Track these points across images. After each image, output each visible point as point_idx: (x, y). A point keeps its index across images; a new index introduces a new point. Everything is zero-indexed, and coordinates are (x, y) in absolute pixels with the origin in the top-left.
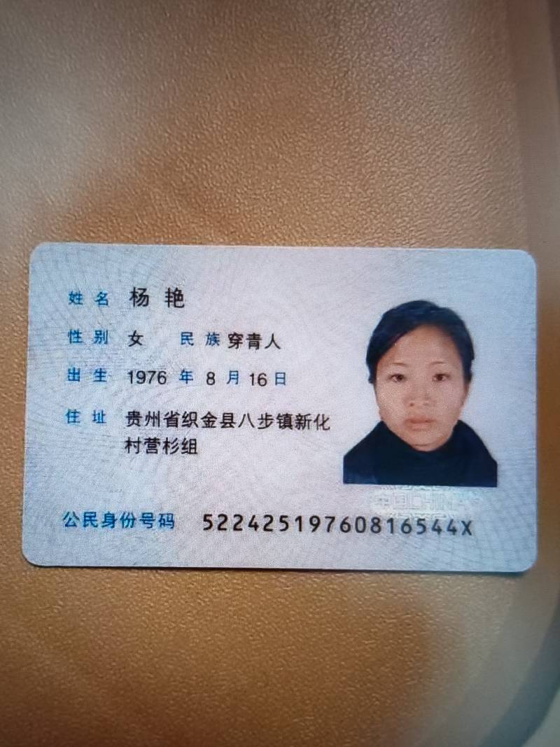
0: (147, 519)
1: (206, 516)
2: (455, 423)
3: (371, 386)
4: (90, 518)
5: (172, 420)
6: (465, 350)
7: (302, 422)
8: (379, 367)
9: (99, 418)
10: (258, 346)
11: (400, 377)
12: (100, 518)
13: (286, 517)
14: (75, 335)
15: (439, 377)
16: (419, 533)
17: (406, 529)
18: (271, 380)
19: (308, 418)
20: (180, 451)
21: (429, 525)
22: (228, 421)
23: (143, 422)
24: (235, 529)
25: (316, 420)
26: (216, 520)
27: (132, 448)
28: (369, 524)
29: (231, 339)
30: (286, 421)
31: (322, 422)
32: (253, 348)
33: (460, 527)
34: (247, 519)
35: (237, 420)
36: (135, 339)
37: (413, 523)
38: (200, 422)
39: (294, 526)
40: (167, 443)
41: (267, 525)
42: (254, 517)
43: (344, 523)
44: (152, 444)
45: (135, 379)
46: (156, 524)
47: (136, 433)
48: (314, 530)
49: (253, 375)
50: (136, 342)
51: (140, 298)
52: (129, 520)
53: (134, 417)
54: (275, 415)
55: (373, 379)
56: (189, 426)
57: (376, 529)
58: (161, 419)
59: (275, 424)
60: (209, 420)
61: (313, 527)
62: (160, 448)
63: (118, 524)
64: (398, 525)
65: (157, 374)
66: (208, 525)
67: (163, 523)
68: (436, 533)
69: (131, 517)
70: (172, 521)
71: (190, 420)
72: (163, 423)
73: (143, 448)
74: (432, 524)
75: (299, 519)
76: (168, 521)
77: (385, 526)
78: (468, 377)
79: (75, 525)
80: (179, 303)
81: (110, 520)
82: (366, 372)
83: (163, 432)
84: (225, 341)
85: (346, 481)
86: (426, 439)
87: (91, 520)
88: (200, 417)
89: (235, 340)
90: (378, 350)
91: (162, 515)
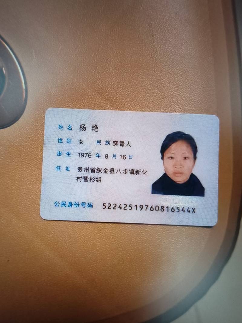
0: (83, 204)
1: (104, 204)
2: (190, 174)
3: (162, 161)
4: (64, 204)
5: (93, 170)
6: (195, 149)
7: (138, 172)
8: (165, 154)
9: (68, 169)
10: (123, 146)
11: (172, 158)
12: (67, 204)
13: (131, 205)
14: (60, 140)
15: (185, 158)
16: (177, 212)
17: (173, 210)
18: (127, 157)
19: (140, 171)
20: (95, 181)
21: (181, 209)
22: (112, 171)
23: (83, 170)
24: (114, 209)
25: (143, 172)
26: (107, 206)
27: (79, 180)
28: (160, 208)
29: (114, 143)
30: (132, 172)
31: (145, 173)
32: (121, 146)
33: (191, 210)
34: (118, 206)
35: (115, 171)
36: (81, 142)
37: (175, 209)
38: (103, 171)
39: (134, 208)
40: (91, 178)
41: (125, 208)
42: (120, 205)
43: (151, 207)
44: (86, 178)
45: (81, 156)
46: (86, 206)
47: (80, 174)
48: (141, 210)
49: (121, 156)
50: (81, 143)
51: (83, 128)
52: (77, 205)
53: (80, 169)
54: (128, 170)
55: (162, 158)
56: (99, 172)
57: (162, 210)
58: (89, 170)
59: (129, 173)
60: (106, 171)
61: (141, 209)
62: (88, 180)
63: (73, 206)
64: (170, 209)
65: (88, 154)
66: (105, 207)
67: (89, 206)
68: (183, 212)
69: (78, 204)
70: (92, 205)
71: (99, 170)
72: (90, 171)
73: (83, 180)
74: (182, 209)
75: (136, 206)
76: (90, 205)
77: (165, 209)
78: (195, 158)
79: (58, 206)
80: (96, 130)
81: (71, 204)
82: (160, 155)
83: (90, 174)
84: (112, 143)
85: (153, 193)
86: (181, 179)
87: (64, 205)
88: (102, 169)
89: (115, 143)
90: (164, 148)
91: (89, 203)
